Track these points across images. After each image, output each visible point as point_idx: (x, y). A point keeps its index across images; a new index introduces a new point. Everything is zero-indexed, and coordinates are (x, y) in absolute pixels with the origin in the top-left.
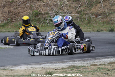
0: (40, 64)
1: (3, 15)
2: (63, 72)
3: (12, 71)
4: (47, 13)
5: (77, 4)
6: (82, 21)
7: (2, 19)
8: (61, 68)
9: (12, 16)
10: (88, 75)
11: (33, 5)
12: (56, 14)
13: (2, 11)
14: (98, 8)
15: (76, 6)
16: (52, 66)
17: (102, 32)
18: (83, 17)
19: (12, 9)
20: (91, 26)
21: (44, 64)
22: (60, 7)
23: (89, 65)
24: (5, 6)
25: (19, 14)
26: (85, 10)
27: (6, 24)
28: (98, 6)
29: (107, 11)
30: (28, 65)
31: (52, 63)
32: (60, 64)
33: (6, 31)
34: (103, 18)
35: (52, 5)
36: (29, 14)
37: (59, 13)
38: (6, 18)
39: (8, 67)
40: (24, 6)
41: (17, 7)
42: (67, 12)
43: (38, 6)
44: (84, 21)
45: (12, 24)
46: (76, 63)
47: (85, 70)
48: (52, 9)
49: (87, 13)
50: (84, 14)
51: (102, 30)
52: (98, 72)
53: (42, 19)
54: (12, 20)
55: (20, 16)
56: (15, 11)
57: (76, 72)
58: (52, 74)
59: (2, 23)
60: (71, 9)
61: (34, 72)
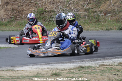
0: (46, 64)
1: (6, 13)
2: (70, 73)
3: (16, 72)
4: (53, 11)
5: (85, 1)
6: (90, 19)
7: (5, 17)
8: (68, 68)
9: (16, 14)
10: (97, 76)
11: (38, 3)
13: (5, 8)
14: (107, 5)
15: (83, 4)
16: (58, 67)
17: (112, 31)
18: (91, 15)
19: (16, 7)
20: (100, 25)
21: (50, 65)
22: (67, 4)
23: (98, 66)
24: (8, 4)
25: (24, 12)
26: (93, 8)
27: (10, 22)
28: (107, 3)
29: (116, 9)
30: (33, 65)
31: (59, 63)
32: (67, 64)
33: (9, 30)
34: (112, 16)
35: (58, 3)
37: (65, 11)
38: (9, 16)
39: (12, 68)
40: (28, 3)
41: (22, 4)
42: (74, 10)
43: (43, 4)
44: (92, 19)
46: (84, 64)
47: (93, 71)
48: (58, 7)
49: (95, 10)
50: (92, 12)
51: (111, 29)
52: (107, 73)
53: (48, 17)
54: (16, 18)
55: (24, 14)
56: (19, 9)
57: (83, 72)
58: (58, 75)
59: (5, 21)
60: (78, 7)
61: (39, 73)
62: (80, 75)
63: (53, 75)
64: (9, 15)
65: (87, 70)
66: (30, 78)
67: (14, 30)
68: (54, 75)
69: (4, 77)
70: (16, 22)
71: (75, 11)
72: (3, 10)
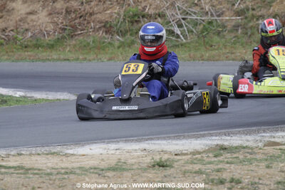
0: (139, 141)
1: (52, 18)
2: (195, 161)
3: (69, 158)
4: (162, 15)
6: (249, 33)
7: (51, 27)
9: (76, 21)
10: (256, 169)
12: (184, 17)
13: (50, 8)
16: (168, 147)
18: (251, 24)
19: (75, 4)
21: (150, 142)
23: (260, 145)
25: (93, 17)
26: (255, 7)
27: (60, 41)
30: (108, 143)
32: (189, 141)
33: (59, 59)
36: (116, 15)
37: (190, 15)
38: (60, 26)
39: (58, 149)
42: (211, 13)
44: (253, 34)
45: (74, 42)
46: (227, 140)
47: (249, 156)
48: (173, 4)
49: (260, 13)
50: (253, 16)
52: (282, 163)
54: (74, 32)
55: (93, 22)
56: (82, 9)
57: (226, 160)
58: (167, 166)
59: (50, 38)
60: (221, 4)
61: (123, 161)
62: (216, 167)
63: (154, 166)
64: (58, 25)
65: (235, 156)
66: (101, 172)
67: (68, 60)
68: (157, 167)
69: (39, 170)
70: (75, 40)
71: (212, 15)
72: (45, 13)
